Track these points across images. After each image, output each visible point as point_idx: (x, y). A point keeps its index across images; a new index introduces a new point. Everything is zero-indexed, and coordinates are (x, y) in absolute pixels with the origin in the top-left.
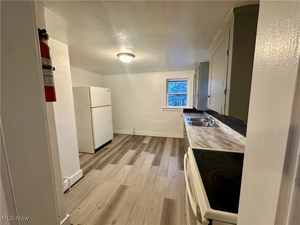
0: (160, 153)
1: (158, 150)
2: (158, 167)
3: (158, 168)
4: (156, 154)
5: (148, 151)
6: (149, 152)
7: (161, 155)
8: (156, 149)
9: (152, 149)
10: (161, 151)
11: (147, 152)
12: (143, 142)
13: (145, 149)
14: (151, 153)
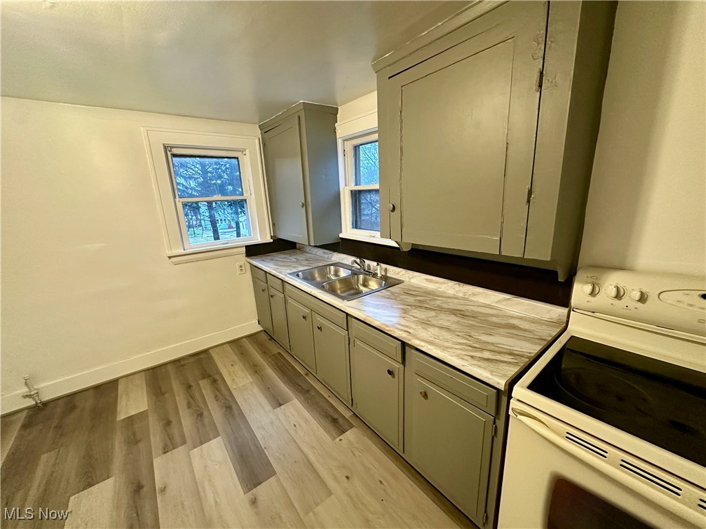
0: (233, 416)
1: (215, 411)
2: (272, 479)
3: (278, 481)
4: (221, 433)
5: (178, 439)
6: (184, 442)
7: (242, 426)
8: (205, 413)
9: (187, 421)
10: (230, 407)
11: (181, 450)
12: (121, 416)
13: (156, 439)
14: (202, 443)
